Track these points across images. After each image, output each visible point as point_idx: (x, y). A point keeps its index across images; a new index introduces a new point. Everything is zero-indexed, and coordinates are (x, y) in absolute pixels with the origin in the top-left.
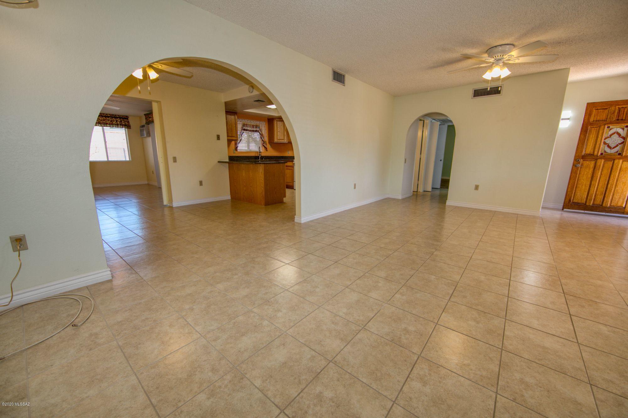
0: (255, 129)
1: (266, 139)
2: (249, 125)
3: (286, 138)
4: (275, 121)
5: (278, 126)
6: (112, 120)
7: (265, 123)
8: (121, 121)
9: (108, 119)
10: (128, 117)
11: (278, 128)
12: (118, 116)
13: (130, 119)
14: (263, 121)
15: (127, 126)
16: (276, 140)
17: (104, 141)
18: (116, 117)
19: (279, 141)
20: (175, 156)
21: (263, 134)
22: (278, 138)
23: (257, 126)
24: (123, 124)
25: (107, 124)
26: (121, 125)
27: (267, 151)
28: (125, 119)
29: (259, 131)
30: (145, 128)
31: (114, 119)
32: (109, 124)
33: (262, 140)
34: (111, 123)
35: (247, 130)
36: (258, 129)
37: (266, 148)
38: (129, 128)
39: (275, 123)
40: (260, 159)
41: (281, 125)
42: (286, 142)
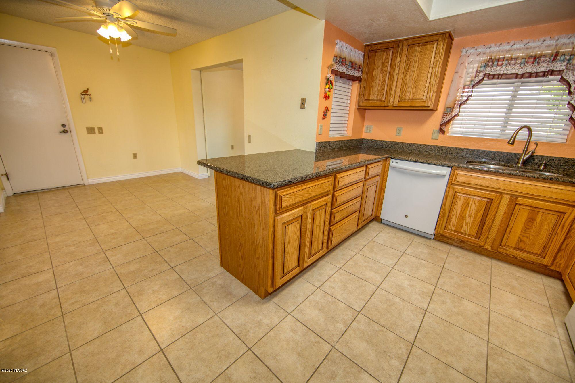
0: (541, 68)
2: (516, 59)
23: (557, 54)
29: (563, 71)
36: (560, 66)
40: (520, 165)
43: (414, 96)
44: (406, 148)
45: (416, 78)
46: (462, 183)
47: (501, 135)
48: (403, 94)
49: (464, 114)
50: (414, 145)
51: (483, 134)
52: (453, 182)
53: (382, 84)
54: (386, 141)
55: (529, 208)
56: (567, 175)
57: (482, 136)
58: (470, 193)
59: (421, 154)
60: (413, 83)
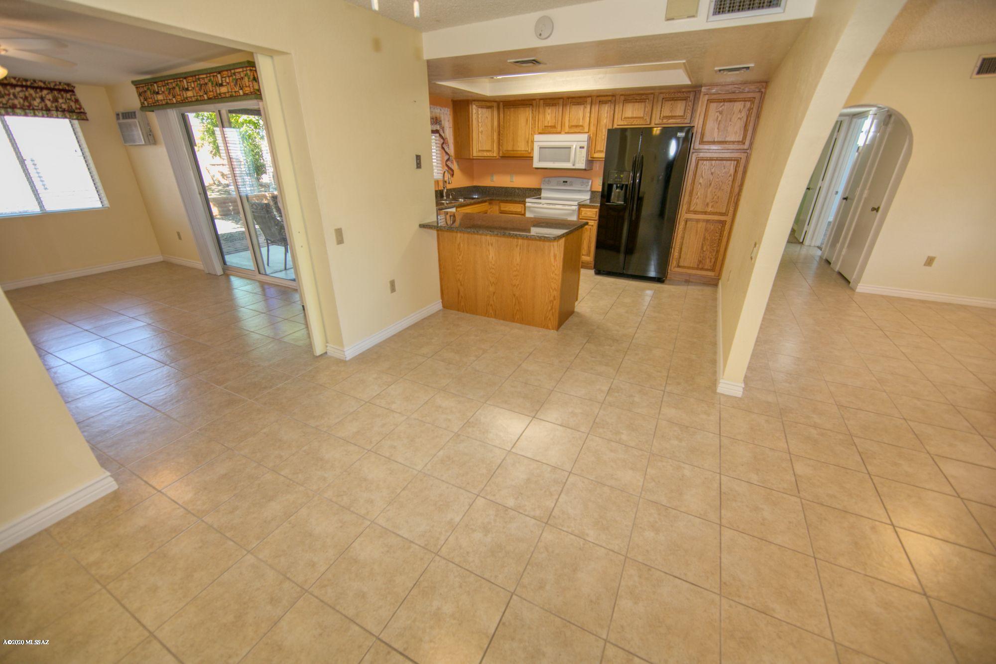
1: (452, 148)
3: (495, 149)
4: (474, 107)
5: (480, 121)
6: (27, 94)
7: (449, 112)
8: (55, 100)
9: (12, 91)
10: (74, 87)
11: (480, 125)
12: (42, 85)
13: (80, 93)
14: (445, 108)
15: (76, 112)
16: (475, 153)
17: (18, 158)
18: (36, 88)
19: (480, 154)
20: (339, 227)
21: (447, 137)
22: (480, 150)
23: (435, 119)
24: (64, 106)
25: (14, 107)
26: (57, 110)
27: (453, 176)
28: (66, 91)
29: (438, 131)
30: (136, 121)
31: (32, 91)
32: (22, 108)
33: (445, 153)
34: (26, 104)
36: (437, 127)
37: (450, 170)
38: (83, 119)
39: (474, 111)
40: (445, 198)
41: (487, 117)
42: (496, 157)
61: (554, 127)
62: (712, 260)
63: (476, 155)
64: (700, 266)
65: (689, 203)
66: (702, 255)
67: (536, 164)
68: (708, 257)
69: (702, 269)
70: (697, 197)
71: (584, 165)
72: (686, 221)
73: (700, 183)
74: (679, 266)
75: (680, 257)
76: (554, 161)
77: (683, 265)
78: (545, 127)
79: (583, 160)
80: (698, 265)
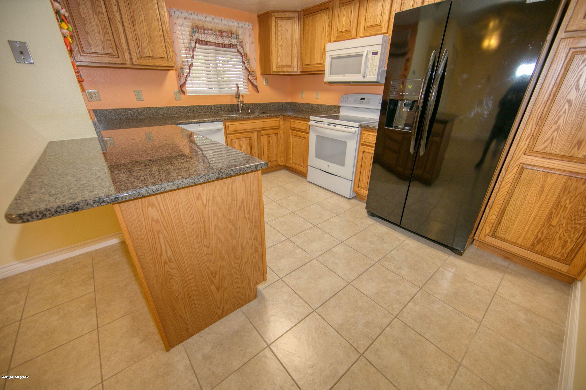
0: (226, 41)
1: (256, 65)
2: (211, 30)
3: (296, 63)
4: (273, 19)
5: (279, 34)
7: (251, 27)
11: (280, 38)
14: (245, 22)
16: (274, 69)
19: (280, 70)
21: (248, 53)
22: (280, 64)
23: (231, 33)
27: (258, 91)
29: (236, 45)
33: (246, 68)
35: (206, 43)
36: (234, 42)
37: (255, 87)
39: (273, 24)
40: (240, 112)
41: (287, 30)
42: (297, 72)
43: (154, 54)
44: (156, 114)
45: (148, 32)
46: (233, 131)
47: (219, 91)
48: (140, 49)
49: (194, 75)
50: (163, 109)
51: (210, 92)
52: (228, 133)
53: (103, 32)
54: (129, 109)
55: (266, 136)
56: (264, 113)
57: (210, 93)
58: (239, 137)
59: (173, 116)
60: (147, 38)
61: (348, 31)
62: (568, 244)
63: (275, 71)
64: (538, 247)
65: (535, 137)
66: (545, 232)
67: (328, 78)
68: (560, 238)
69: (541, 253)
70: (555, 127)
71: (376, 76)
72: (523, 168)
73: (569, 102)
74: (494, 236)
75: (499, 223)
76: (344, 73)
77: (502, 236)
78: (340, 32)
79: (376, 70)
80: (533, 244)
